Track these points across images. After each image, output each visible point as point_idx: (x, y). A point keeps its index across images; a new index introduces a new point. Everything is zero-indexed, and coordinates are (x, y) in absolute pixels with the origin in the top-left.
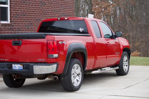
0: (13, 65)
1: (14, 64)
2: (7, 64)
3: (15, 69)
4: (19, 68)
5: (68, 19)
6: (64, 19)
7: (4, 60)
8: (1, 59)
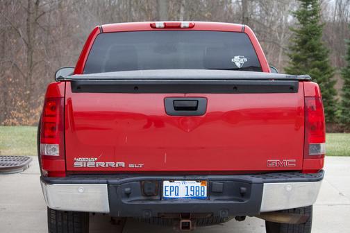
0: (166, 183)
1: (171, 181)
2: (141, 181)
3: (173, 196)
4: (190, 193)
5: (191, 27)
6: (178, 27)
7: (127, 165)
8: (113, 164)
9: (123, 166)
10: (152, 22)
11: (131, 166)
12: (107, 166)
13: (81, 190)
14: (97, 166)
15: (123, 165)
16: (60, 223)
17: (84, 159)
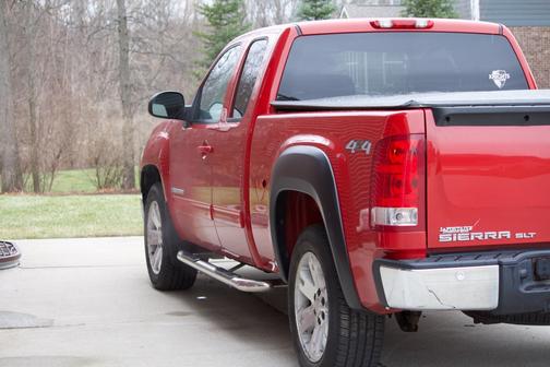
2: (532, 258)
5: (429, 27)
6: (413, 27)
7: (513, 235)
8: (493, 235)
9: (509, 236)
10: (373, 19)
11: (519, 235)
12: (486, 237)
13: (460, 277)
14: (472, 238)
15: (508, 234)
16: (354, 335)
17: (453, 229)
